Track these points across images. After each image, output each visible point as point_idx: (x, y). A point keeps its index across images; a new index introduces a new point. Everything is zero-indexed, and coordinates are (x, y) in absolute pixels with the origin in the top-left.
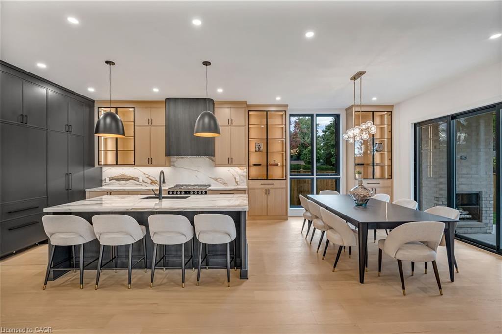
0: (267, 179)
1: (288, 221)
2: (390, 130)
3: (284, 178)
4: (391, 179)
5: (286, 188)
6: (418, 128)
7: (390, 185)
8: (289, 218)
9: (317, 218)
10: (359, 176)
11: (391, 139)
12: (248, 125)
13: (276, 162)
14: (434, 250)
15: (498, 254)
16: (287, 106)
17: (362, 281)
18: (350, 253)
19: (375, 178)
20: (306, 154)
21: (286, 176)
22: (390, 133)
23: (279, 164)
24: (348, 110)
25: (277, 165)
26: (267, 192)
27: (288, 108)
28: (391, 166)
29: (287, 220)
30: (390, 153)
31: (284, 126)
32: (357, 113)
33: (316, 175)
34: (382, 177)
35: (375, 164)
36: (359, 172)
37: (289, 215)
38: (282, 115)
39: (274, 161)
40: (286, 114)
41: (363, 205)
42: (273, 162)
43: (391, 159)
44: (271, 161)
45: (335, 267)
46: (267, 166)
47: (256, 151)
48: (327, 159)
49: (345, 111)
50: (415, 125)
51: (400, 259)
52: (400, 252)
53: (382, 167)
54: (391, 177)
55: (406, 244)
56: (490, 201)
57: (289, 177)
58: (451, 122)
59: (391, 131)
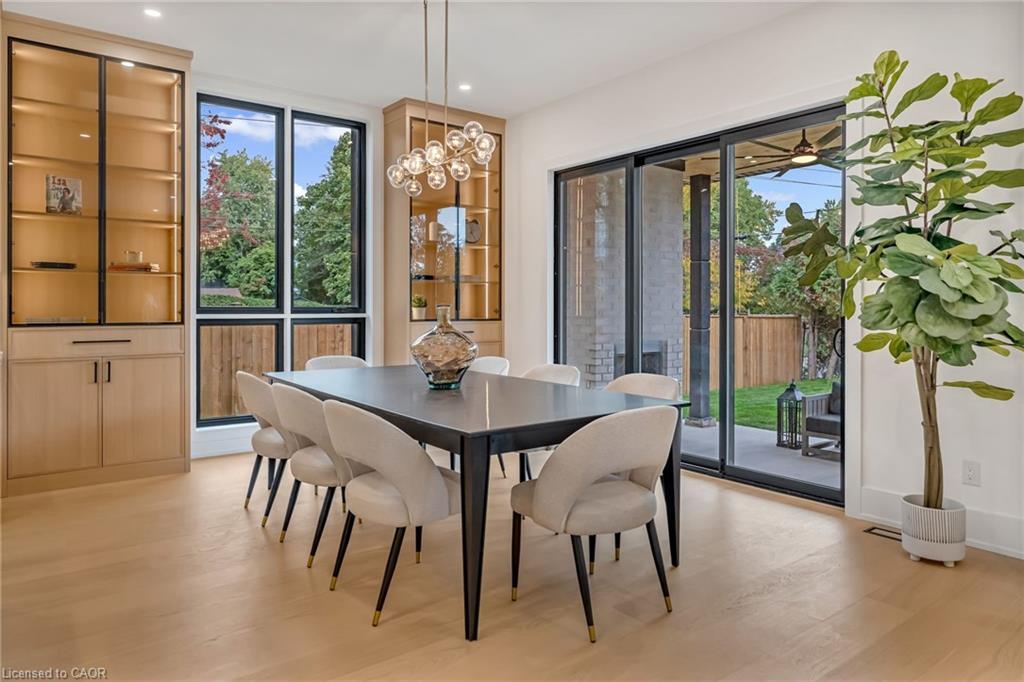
0: (101, 322)
1: (188, 475)
2: (498, 187)
3: (176, 318)
4: (500, 319)
5: (182, 357)
6: (562, 184)
7: (496, 337)
8: (193, 465)
9: (307, 443)
10: (420, 313)
11: (498, 212)
12: (10, 99)
13: (141, 260)
14: (650, 489)
15: (723, 478)
16: (188, 55)
17: (471, 634)
18: (418, 548)
19: (461, 317)
20: (245, 270)
21: (182, 312)
22: (498, 194)
23: (156, 267)
24: (392, 112)
25: (146, 269)
26: (101, 373)
27: (193, 61)
28: (498, 286)
29: (186, 470)
30: (497, 249)
31: (174, 129)
32: (416, 125)
33: (293, 312)
34: (477, 317)
35: (461, 279)
36: (420, 300)
37: (194, 454)
38: (168, 89)
39: (135, 254)
40: (182, 86)
41: (453, 386)
42: (127, 259)
43: (500, 267)
44: (117, 254)
45: (379, 608)
46: (102, 271)
47: (49, 211)
48: (311, 284)
49: (382, 116)
50: (557, 175)
51: (577, 534)
52: (581, 511)
53: (477, 289)
54: (498, 315)
55: (597, 482)
56: (678, 368)
57: (193, 316)
58: (635, 170)
59: (500, 191)
